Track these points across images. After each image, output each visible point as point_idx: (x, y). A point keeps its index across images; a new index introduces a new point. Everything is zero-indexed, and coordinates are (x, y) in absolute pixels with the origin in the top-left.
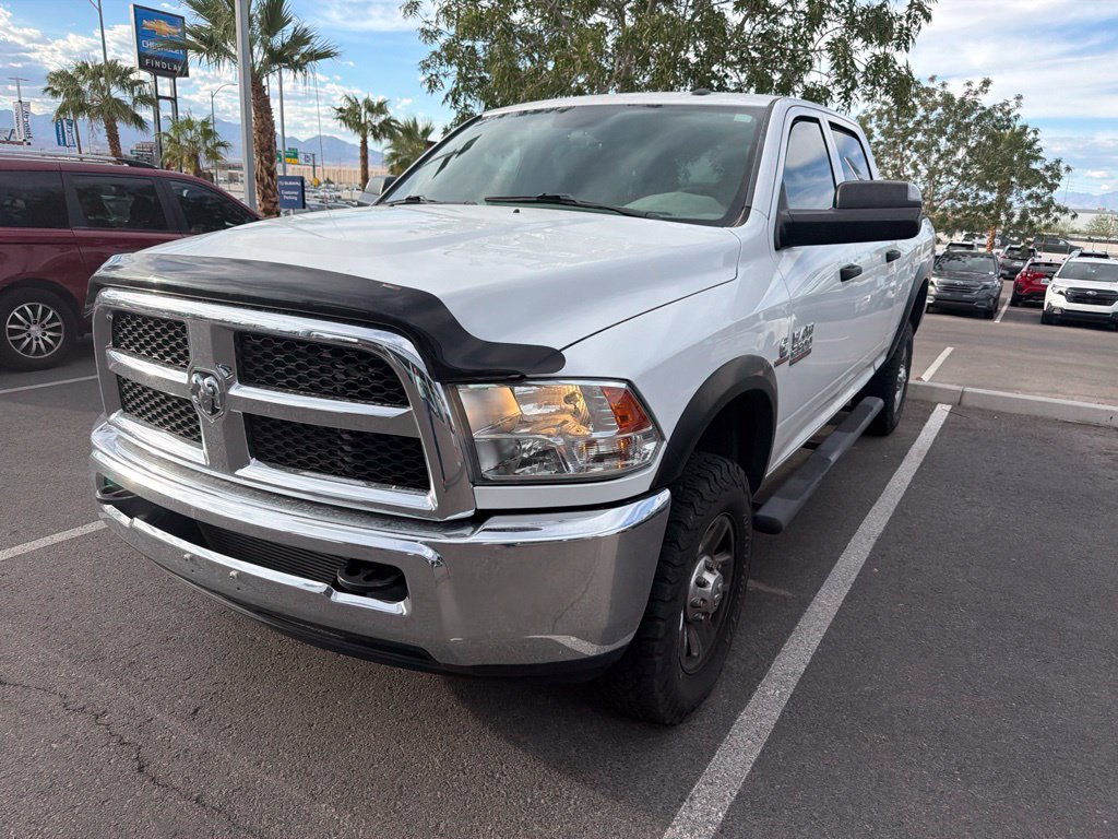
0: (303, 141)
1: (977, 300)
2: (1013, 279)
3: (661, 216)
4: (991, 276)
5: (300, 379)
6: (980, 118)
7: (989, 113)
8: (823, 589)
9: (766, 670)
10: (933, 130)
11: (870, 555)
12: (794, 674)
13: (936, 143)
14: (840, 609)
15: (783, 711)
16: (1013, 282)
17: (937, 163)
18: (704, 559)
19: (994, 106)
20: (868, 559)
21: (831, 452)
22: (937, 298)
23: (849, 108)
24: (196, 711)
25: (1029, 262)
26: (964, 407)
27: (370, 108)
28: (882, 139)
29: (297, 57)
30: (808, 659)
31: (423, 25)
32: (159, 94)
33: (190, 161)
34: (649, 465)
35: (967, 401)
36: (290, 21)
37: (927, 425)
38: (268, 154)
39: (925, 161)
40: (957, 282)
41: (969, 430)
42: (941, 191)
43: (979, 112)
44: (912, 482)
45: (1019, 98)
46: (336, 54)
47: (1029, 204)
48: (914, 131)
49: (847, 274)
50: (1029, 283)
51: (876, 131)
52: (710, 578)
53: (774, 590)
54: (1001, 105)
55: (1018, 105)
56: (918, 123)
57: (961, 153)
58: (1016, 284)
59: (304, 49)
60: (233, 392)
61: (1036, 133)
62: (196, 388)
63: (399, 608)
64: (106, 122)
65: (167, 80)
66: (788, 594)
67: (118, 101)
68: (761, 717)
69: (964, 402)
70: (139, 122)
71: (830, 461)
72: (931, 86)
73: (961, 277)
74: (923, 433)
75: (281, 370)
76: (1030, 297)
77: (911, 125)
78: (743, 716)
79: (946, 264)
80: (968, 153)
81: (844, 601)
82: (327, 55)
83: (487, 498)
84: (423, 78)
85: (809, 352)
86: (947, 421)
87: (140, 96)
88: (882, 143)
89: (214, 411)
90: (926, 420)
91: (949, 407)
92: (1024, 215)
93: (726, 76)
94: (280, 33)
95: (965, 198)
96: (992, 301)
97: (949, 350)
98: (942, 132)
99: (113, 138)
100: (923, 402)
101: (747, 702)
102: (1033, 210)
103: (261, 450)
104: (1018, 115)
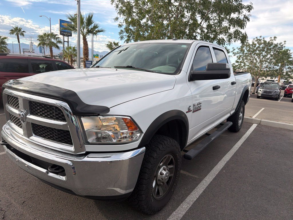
0: (100, 52)
1: (273, 95)
2: (284, 90)
3: (156, 72)
4: (277, 89)
5: (48, 115)
6: (274, 47)
7: (276, 45)
8: (207, 176)
9: (184, 200)
10: (261, 50)
11: (224, 167)
12: (192, 201)
13: (262, 53)
14: (211, 182)
15: (186, 212)
16: (284, 91)
17: (262, 59)
18: (164, 167)
19: (277, 44)
20: (223, 168)
21: (212, 137)
22: (262, 94)
23: (230, 44)
24: (24, 202)
25: (289, 85)
26: (261, 125)
27: (115, 44)
28: (247, 52)
29: (95, 31)
30: (198, 197)
31: (119, 23)
32: (65, 41)
33: (70, 57)
34: (138, 140)
35: (262, 123)
36: (93, 23)
37: (249, 130)
38: (86, 55)
39: (259, 58)
40: (267, 90)
41: (261, 131)
42: (264, 66)
43: (274, 45)
44: (241, 145)
45: (285, 41)
46: (104, 31)
47: (288, 70)
48: (256, 50)
49: (215, 88)
50: (289, 91)
51: (246, 50)
52: (164, 172)
53: (193, 176)
54: (280, 43)
55: (285, 44)
56: (257, 48)
57: (269, 56)
58: (285, 91)
59: (96, 29)
60: (28, 116)
61: (290, 51)
62: (20, 115)
63: (64, 178)
64: (50, 47)
65: (67, 37)
66: (197, 177)
67: (53, 42)
68: (179, 213)
69: (261, 124)
70: (58, 47)
71: (211, 140)
72: (260, 38)
73: (269, 89)
74: (247, 132)
75: (39, 111)
76: (289, 95)
77: (255, 49)
78: (174, 213)
79: (265, 85)
80: (271, 56)
81: (213, 180)
82: (102, 31)
83: (89, 148)
84: (120, 36)
85: (201, 109)
86: (255, 129)
87: (58, 41)
88: (247, 53)
89: (24, 121)
90: (249, 128)
91: (257, 125)
92: (287, 73)
93: (196, 36)
94: (90, 26)
95: (270, 68)
96: (277, 95)
97: (263, 109)
98: (263, 51)
99: (51, 51)
100: (249, 123)
101: (177, 208)
102: (289, 71)
103: (36, 132)
104: (285, 46)
